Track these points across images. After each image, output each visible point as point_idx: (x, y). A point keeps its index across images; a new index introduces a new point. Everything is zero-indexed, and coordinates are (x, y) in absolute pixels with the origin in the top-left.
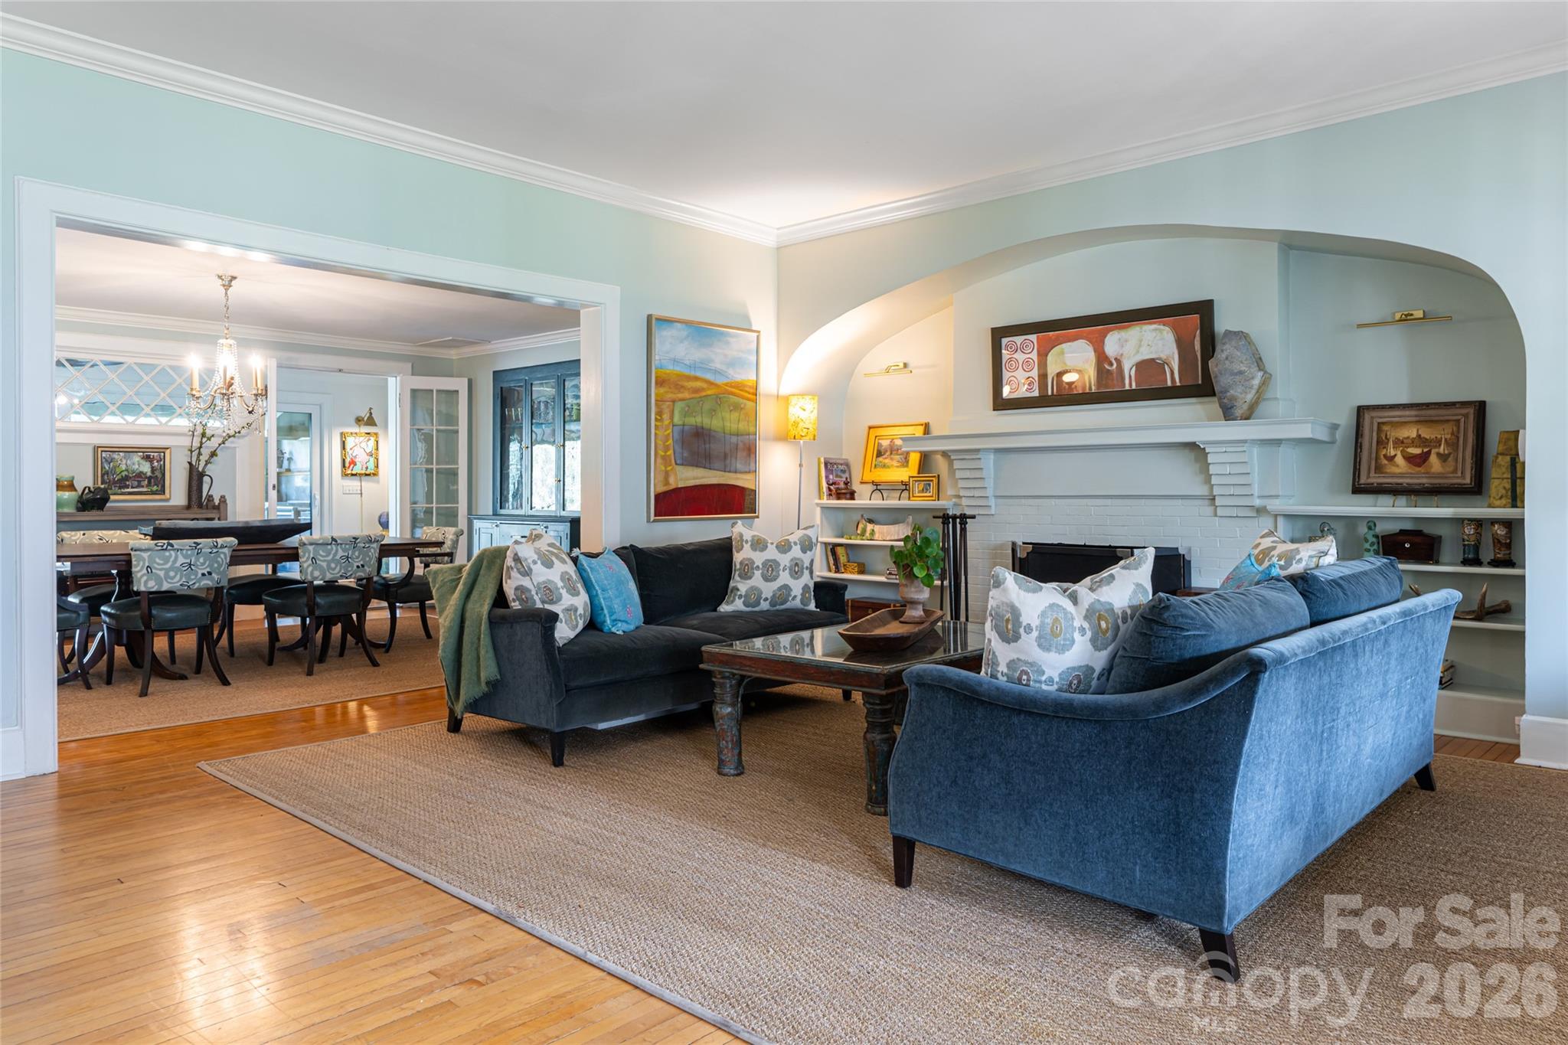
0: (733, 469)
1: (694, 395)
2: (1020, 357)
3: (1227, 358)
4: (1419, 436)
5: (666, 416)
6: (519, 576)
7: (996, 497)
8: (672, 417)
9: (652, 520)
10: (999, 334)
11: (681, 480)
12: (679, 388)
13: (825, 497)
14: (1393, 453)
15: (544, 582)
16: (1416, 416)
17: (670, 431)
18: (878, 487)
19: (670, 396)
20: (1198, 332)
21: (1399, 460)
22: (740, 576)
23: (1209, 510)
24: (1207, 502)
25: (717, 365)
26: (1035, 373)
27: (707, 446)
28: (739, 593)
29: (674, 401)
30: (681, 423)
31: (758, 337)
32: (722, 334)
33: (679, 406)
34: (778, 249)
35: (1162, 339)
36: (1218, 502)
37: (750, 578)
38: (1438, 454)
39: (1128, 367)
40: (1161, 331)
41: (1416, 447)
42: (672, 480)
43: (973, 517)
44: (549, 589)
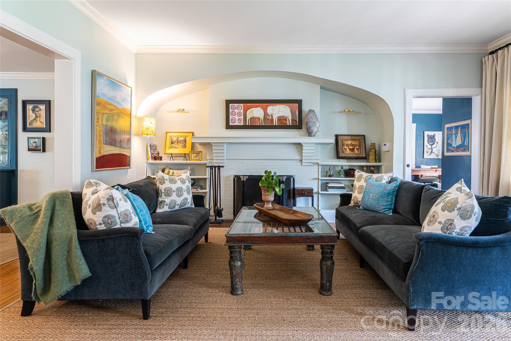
0: (123, 147)
1: (111, 112)
2: (236, 111)
3: (311, 118)
4: (351, 143)
5: (100, 121)
6: (109, 209)
7: (226, 159)
8: (102, 122)
9: (95, 171)
10: (228, 102)
11: (105, 151)
12: (105, 108)
13: (150, 159)
14: (346, 148)
15: (124, 211)
16: (351, 138)
17: (101, 128)
18: (172, 156)
19: (102, 111)
20: (298, 109)
21: (348, 150)
22: (165, 195)
23: (300, 164)
24: (299, 161)
25: (118, 99)
26: (242, 117)
27: (115, 136)
28: (166, 203)
29: (103, 114)
30: (105, 124)
31: (131, 90)
32: (120, 86)
33: (105, 116)
34: (136, 54)
35: (286, 110)
36: (303, 161)
37: (171, 196)
38: (356, 148)
39: (275, 118)
40: (286, 107)
41: (351, 146)
42: (102, 151)
43: (223, 167)
44: (127, 215)
